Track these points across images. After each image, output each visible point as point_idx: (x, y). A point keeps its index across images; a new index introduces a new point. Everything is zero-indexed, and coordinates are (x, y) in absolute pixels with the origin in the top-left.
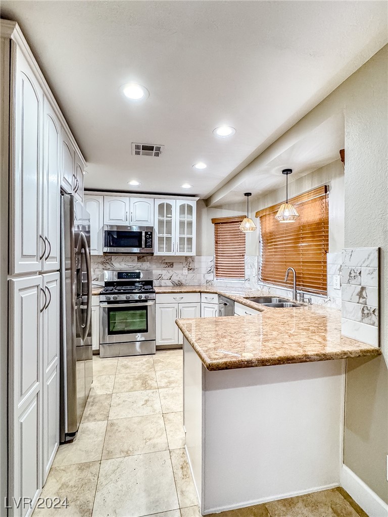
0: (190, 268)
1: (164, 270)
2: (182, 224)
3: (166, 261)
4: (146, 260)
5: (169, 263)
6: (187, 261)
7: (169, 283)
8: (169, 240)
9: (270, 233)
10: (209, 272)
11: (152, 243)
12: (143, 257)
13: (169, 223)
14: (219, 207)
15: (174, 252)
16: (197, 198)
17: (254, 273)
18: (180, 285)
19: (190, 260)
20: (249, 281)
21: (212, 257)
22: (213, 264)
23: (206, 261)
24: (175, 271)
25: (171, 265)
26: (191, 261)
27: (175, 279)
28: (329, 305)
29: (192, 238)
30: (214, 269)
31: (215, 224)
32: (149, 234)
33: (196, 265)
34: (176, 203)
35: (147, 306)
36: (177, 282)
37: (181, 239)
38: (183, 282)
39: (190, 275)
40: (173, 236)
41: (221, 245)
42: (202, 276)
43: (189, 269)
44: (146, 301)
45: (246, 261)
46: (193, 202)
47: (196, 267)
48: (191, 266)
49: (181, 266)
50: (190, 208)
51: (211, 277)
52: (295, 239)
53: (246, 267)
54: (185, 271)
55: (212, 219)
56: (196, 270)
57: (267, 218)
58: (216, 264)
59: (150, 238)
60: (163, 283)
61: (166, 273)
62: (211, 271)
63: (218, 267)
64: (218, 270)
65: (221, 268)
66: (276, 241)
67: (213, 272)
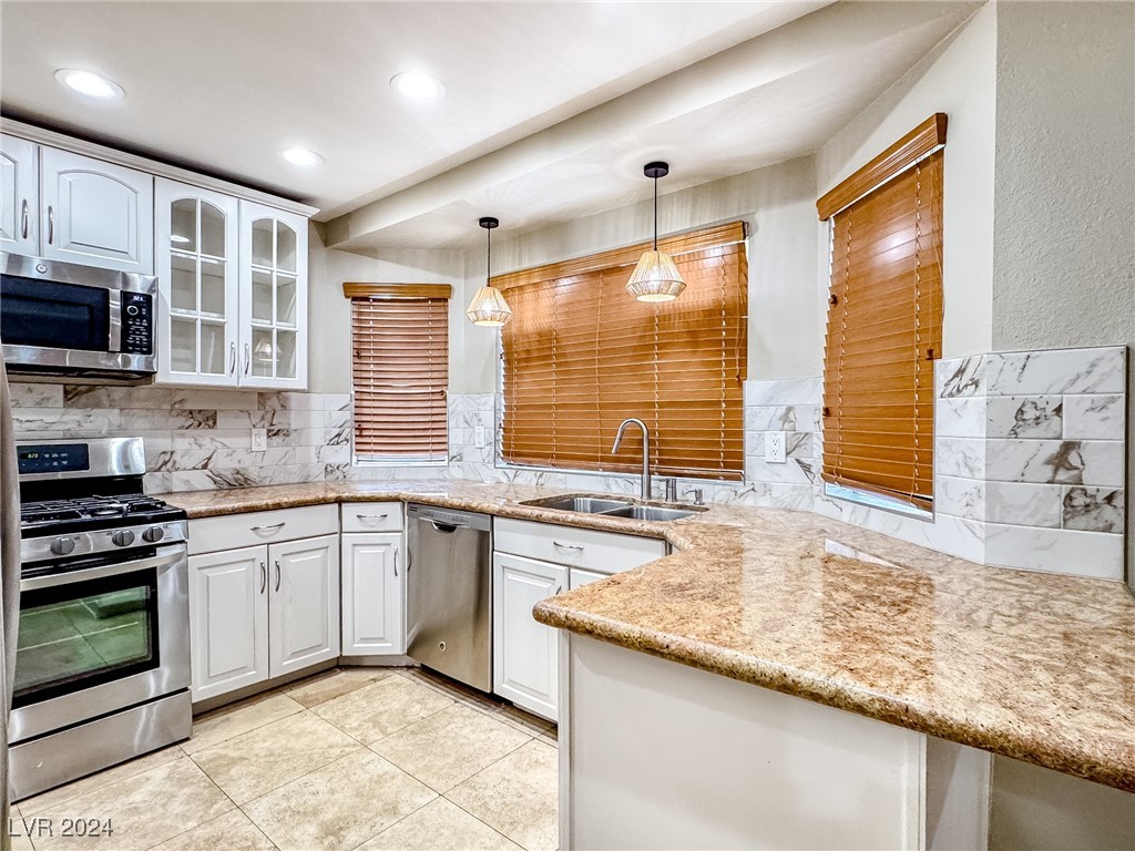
0: (276, 428)
1: (183, 436)
2: (261, 288)
3: (188, 406)
4: (104, 398)
5: (200, 410)
6: (267, 406)
7: (201, 480)
8: (215, 330)
9: (540, 334)
10: (336, 440)
11: (149, 336)
12: (92, 388)
13: (215, 277)
14: (369, 250)
15: (234, 376)
16: (312, 211)
17: (482, 439)
18: (241, 483)
19: (274, 402)
20: (460, 460)
21: (346, 397)
22: (348, 415)
23: (327, 410)
24: (226, 441)
25: (209, 419)
26: (278, 407)
27: (224, 464)
28: (749, 502)
29: (294, 333)
30: (349, 432)
31: (354, 299)
32: (136, 303)
33: (294, 421)
34: (240, 213)
35: (154, 569)
36: (229, 476)
37: (261, 335)
38: (253, 474)
39: (277, 449)
40: (229, 319)
41: (371, 361)
42: (313, 451)
43: (272, 434)
44: (148, 551)
45: (450, 409)
46: (297, 221)
47: (293, 427)
48: (279, 422)
49: (245, 422)
50: (286, 236)
51: (341, 455)
52: (635, 348)
53: (451, 424)
54: (260, 440)
55: (344, 284)
56: (294, 435)
57: (529, 295)
58: (358, 418)
59: (140, 316)
60: (178, 481)
61: (190, 447)
62: (342, 438)
63: (365, 426)
64: (365, 433)
65: (374, 429)
66: (564, 355)
67: (347, 440)
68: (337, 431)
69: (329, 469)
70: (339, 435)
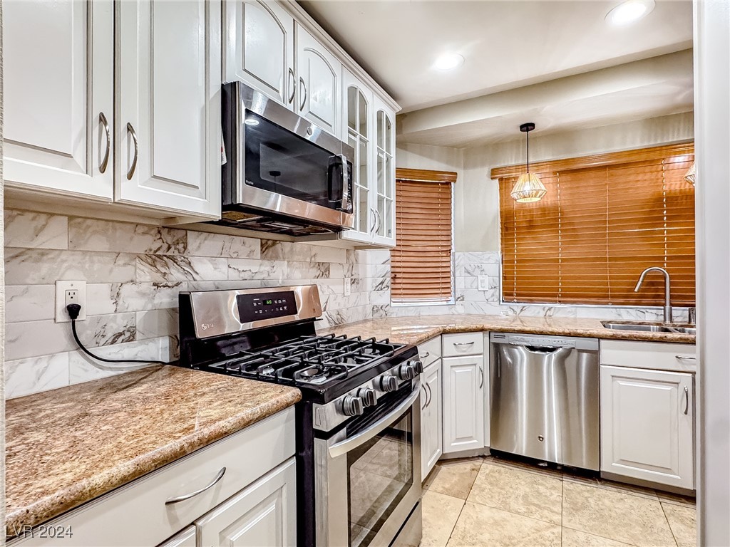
0: (354, 278)
3: (319, 260)
5: (323, 264)
6: (350, 260)
10: (380, 287)
16: (398, 109)
19: (353, 257)
20: (462, 300)
21: (387, 253)
22: (388, 268)
23: (374, 263)
24: (333, 288)
25: (327, 270)
26: (354, 262)
27: (333, 307)
29: (391, 202)
33: (360, 271)
34: (374, 103)
36: (335, 316)
38: (345, 314)
39: (354, 294)
40: (369, 189)
42: (367, 296)
43: (352, 282)
46: (392, 114)
47: (360, 276)
48: (355, 273)
49: (341, 273)
51: (384, 298)
53: (457, 273)
54: (348, 287)
56: (361, 283)
58: (394, 270)
62: (384, 285)
63: (398, 275)
64: (397, 281)
65: (404, 278)
66: (572, 224)
67: (388, 287)
68: (381, 280)
69: (375, 309)
70: (382, 283)
